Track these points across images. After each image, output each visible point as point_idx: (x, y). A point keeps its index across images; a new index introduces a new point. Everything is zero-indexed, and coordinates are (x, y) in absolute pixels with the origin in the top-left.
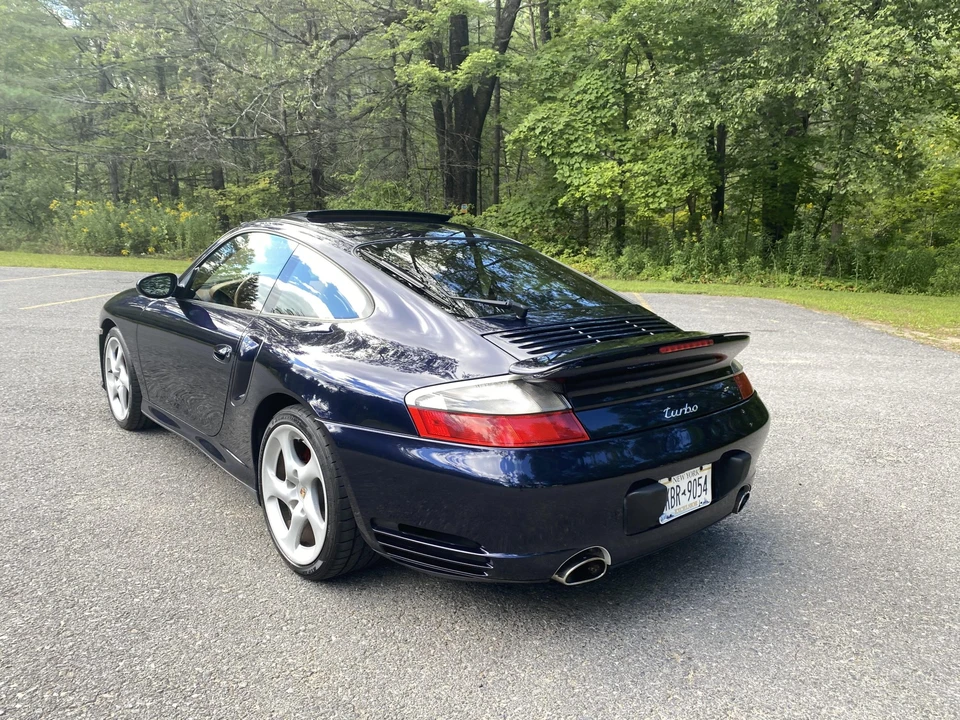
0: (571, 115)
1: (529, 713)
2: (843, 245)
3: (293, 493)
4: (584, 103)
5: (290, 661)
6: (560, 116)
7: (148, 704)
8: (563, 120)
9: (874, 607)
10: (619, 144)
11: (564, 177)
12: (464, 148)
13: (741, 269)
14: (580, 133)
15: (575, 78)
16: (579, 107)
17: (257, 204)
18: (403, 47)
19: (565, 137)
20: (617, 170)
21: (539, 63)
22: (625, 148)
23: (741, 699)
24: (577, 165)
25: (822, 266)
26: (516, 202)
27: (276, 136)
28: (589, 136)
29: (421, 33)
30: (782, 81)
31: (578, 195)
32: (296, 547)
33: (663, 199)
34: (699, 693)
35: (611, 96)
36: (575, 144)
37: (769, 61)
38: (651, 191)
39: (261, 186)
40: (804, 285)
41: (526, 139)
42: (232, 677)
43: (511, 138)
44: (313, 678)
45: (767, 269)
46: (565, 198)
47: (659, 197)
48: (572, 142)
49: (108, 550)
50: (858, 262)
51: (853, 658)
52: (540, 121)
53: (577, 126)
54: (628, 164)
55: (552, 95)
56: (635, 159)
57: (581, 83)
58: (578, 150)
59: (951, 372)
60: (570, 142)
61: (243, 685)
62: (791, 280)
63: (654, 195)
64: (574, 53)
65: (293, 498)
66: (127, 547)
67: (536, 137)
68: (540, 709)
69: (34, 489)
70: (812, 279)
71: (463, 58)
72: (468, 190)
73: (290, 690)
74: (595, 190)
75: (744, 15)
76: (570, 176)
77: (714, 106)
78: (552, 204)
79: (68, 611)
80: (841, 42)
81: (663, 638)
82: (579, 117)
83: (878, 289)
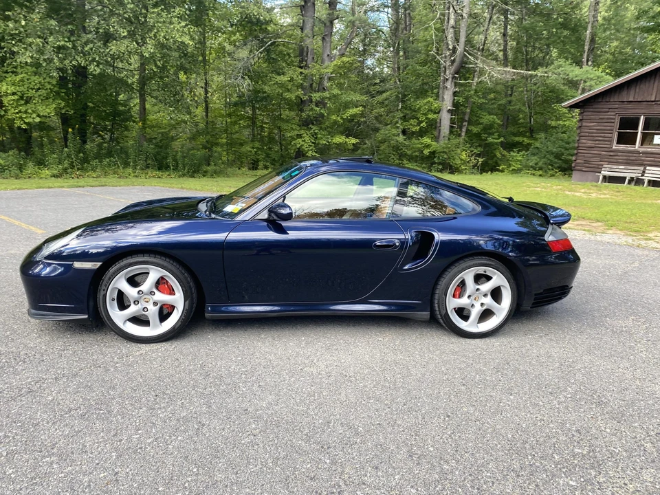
32: (477, 325)
65: (472, 303)
83: (184, 175)
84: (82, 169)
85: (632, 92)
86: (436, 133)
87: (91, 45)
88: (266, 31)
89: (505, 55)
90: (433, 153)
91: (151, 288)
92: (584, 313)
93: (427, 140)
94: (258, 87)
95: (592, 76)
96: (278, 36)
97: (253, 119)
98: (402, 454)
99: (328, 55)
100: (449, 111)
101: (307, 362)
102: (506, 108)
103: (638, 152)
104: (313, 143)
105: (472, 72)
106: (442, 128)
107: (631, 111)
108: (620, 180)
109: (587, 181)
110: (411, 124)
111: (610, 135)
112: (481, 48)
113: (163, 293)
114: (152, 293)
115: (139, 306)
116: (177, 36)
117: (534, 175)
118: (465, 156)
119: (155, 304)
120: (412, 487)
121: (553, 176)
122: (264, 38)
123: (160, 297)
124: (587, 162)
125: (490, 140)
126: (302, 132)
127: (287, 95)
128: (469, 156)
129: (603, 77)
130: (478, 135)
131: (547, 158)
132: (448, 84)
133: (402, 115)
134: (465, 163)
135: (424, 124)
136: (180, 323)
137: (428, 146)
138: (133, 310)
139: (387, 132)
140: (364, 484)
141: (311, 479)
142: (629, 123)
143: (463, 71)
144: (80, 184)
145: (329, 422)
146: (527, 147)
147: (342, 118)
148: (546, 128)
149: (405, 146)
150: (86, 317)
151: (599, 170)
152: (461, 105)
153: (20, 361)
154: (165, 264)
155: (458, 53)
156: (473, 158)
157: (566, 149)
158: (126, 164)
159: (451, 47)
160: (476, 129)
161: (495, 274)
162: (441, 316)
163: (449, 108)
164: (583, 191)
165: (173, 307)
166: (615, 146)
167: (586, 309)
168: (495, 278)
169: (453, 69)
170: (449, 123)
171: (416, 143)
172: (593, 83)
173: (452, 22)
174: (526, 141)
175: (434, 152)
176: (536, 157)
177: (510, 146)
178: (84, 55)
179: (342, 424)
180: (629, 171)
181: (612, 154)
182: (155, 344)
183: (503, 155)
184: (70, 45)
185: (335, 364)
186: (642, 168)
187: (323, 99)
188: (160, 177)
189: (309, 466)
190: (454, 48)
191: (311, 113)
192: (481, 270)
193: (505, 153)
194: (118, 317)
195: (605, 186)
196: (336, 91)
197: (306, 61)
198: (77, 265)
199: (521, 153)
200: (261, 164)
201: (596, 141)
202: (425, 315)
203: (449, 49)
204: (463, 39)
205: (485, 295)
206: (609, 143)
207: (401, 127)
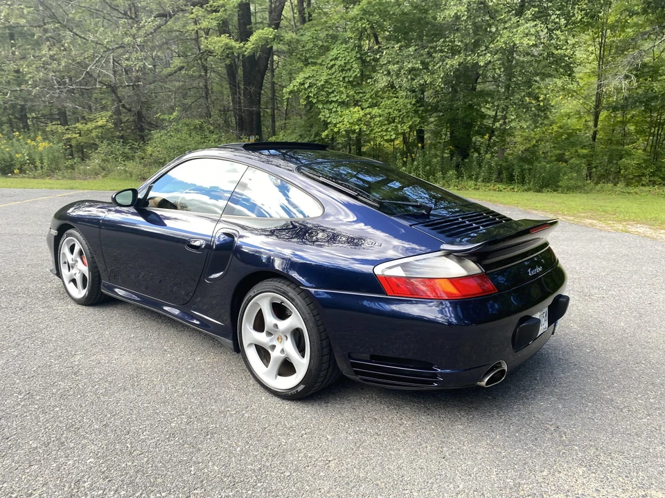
0: (328, 74)
1: (483, 471)
2: (506, 162)
3: (271, 340)
4: (337, 67)
5: (310, 455)
6: (320, 75)
7: (231, 494)
8: (323, 78)
9: (642, 386)
10: (361, 95)
11: (325, 117)
12: (251, 96)
13: (444, 178)
14: (335, 87)
15: (328, 49)
16: (333, 70)
17: (97, 137)
18: (204, 24)
19: (325, 90)
20: (362, 113)
21: (304, 38)
22: (365, 98)
23: (601, 448)
24: (334, 109)
25: (494, 176)
26: (290, 134)
27: (109, 86)
28: (341, 89)
29: (219, 14)
30: (470, 55)
31: (336, 130)
32: (276, 378)
33: (392, 133)
34: (577, 448)
35: (354, 63)
36: (332, 95)
37: (462, 41)
38: (384, 128)
39: (100, 123)
40: (484, 188)
41: (299, 91)
42: (276, 470)
43: (288, 90)
44: (332, 464)
45: (460, 178)
46: (326, 131)
47: (390, 132)
48: (331, 93)
49: (127, 392)
50: (516, 173)
51: (648, 418)
52: (307, 78)
53: (333, 82)
54: (368, 109)
55: (313, 61)
56: (372, 106)
57: (334, 53)
58: (334, 99)
59: (601, 241)
60: (329, 94)
61: (288, 474)
62: (476, 185)
63: (386, 130)
64: (327, 32)
65: (271, 344)
66: (141, 389)
67: (305, 89)
68: (488, 467)
69: (39, 352)
70: (489, 184)
71: (250, 33)
72: (254, 126)
73: (322, 474)
74: (348, 126)
75: (446, 11)
76: (330, 117)
77: (425, 71)
78: (315, 136)
79: (128, 436)
80: (505, 31)
81: (534, 417)
82: (334, 76)
83: (529, 190)
91: (77, 257)
115: (74, 271)
119: (80, 271)
123: (81, 266)
138: (70, 273)
168: (293, 314)
188: (500, 191)
194: (65, 276)
200: (645, 180)
202: (229, 343)
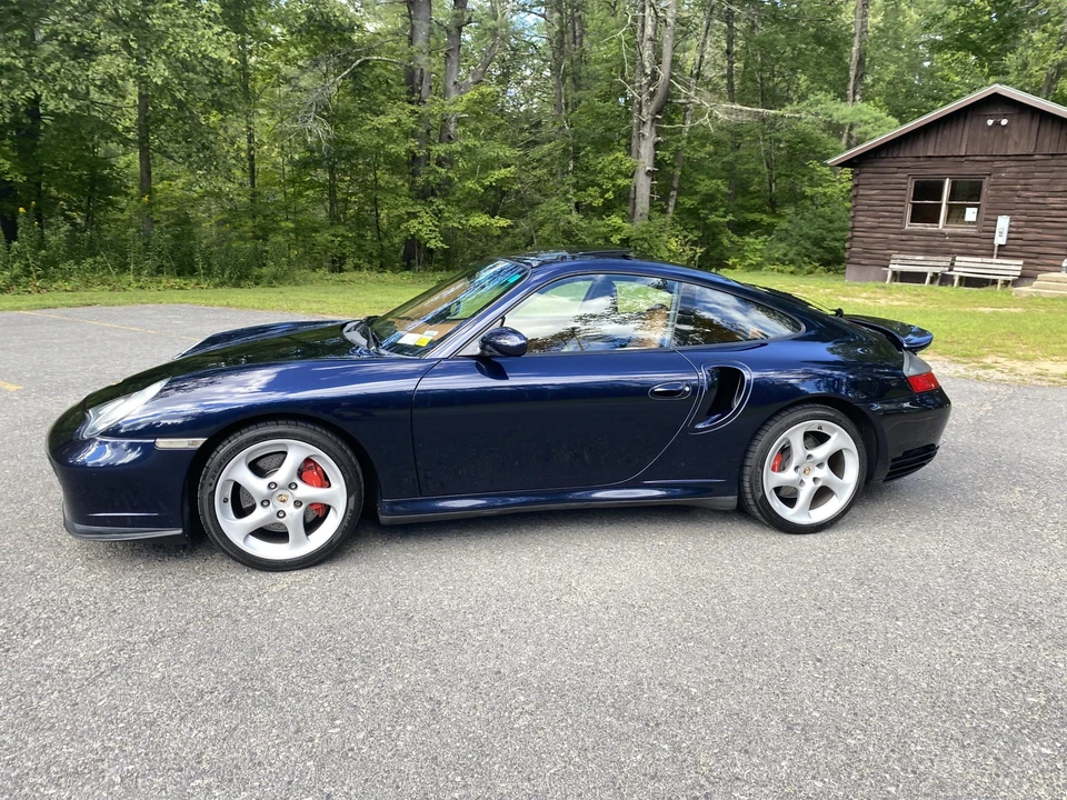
65: (800, 479)
83: (222, 284)
84: (45, 276)
85: (932, 142)
86: (629, 209)
87: (58, 64)
88: (350, 42)
89: (730, 85)
90: (625, 242)
91: (292, 478)
92: (946, 484)
93: (616, 220)
94: (343, 136)
95: (866, 118)
96: (370, 51)
97: (332, 188)
98: (775, 727)
99: (455, 83)
100: (649, 173)
101: (562, 586)
102: (734, 168)
103: (943, 235)
104: (436, 226)
105: (681, 110)
106: (638, 200)
107: (930, 172)
108: (918, 278)
109: (868, 280)
110: (590, 195)
111: (900, 209)
112: (695, 72)
113: (311, 484)
114: (293, 486)
115: (270, 510)
116: (210, 49)
117: (782, 272)
118: (675, 244)
119: (298, 503)
120: (814, 778)
121: (811, 273)
122: (348, 54)
123: (306, 491)
124: (867, 250)
125: (713, 218)
126: (418, 208)
127: (392, 148)
128: (681, 245)
129: (883, 119)
130: (693, 212)
131: (801, 245)
132: (646, 131)
133: (574, 180)
134: (675, 255)
135: (610, 195)
136: (340, 534)
137: (618, 230)
138: (259, 516)
139: (552, 208)
140: (738, 779)
141: (652, 778)
142: (927, 190)
143: (668, 109)
144: (48, 303)
145: (640, 683)
146: (769, 229)
147: (482, 186)
148: (796, 198)
149: (582, 230)
150: (180, 531)
151: (885, 263)
152: (668, 165)
153: (75, 615)
154: (315, 436)
155: (661, 81)
156: (687, 248)
157: (830, 231)
158: (123, 268)
159: (648, 71)
160: (690, 202)
161: (834, 430)
162: (755, 501)
163: (648, 168)
164: (864, 295)
165: (327, 508)
166: (908, 226)
167: (947, 478)
168: (834, 437)
169: (653, 106)
170: (648, 193)
171: (600, 225)
172: (868, 128)
173: (649, 31)
174: (766, 219)
175: (628, 238)
176: (783, 245)
177: (741, 228)
178: (46, 80)
179: (660, 684)
180: (931, 263)
181: (904, 237)
182: (298, 572)
183: (732, 242)
184: (20, 64)
185: (609, 588)
186: (950, 259)
187: (451, 154)
188: (182, 288)
189: (639, 757)
190: (654, 72)
191: (431, 178)
192: (813, 425)
193: (735, 238)
194: (235, 529)
195: (898, 287)
196: (471, 142)
197: (420, 92)
198: (163, 443)
199: (761, 239)
200: (350, 263)
201: (879, 217)
202: (730, 501)
203: (646, 75)
204: (667, 59)
205: (820, 465)
206: (899, 221)
207: (575, 200)
